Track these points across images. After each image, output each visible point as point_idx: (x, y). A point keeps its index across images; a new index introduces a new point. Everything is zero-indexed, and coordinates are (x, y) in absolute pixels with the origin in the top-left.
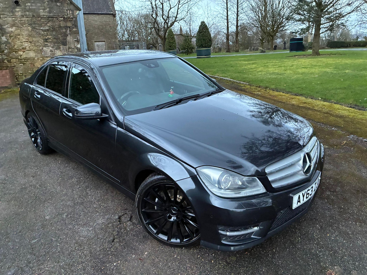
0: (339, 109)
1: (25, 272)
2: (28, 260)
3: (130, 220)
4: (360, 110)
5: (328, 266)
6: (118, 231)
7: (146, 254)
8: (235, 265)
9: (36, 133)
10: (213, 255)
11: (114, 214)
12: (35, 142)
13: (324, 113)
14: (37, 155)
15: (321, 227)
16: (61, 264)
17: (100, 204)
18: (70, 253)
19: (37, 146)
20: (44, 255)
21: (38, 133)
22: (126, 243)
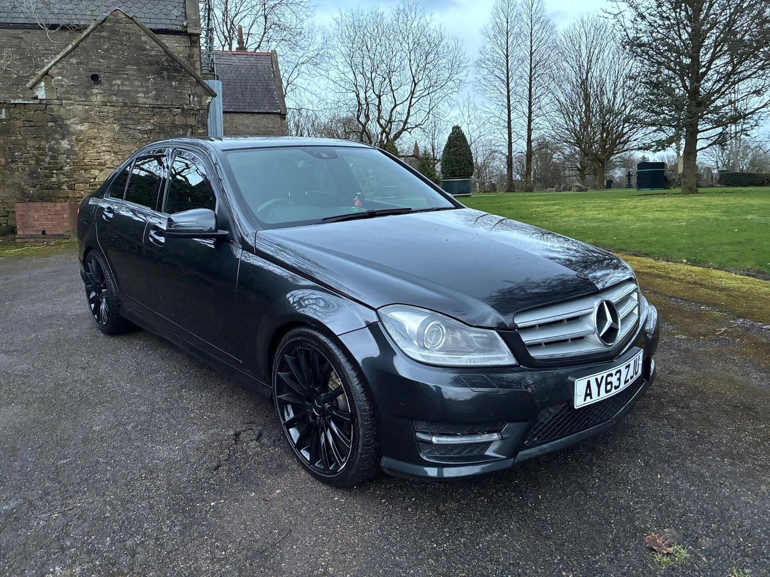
0: (721, 278)
1: (35, 508)
2: (44, 489)
3: (257, 439)
4: (766, 280)
5: (649, 526)
6: (229, 454)
7: (277, 492)
8: (454, 517)
9: (99, 292)
10: (413, 499)
11: (228, 427)
12: (96, 311)
13: (689, 283)
14: (97, 337)
15: (647, 464)
16: (108, 499)
17: (203, 413)
18: (129, 482)
19: (99, 319)
20: (78, 484)
21: (103, 290)
22: (241, 474)
